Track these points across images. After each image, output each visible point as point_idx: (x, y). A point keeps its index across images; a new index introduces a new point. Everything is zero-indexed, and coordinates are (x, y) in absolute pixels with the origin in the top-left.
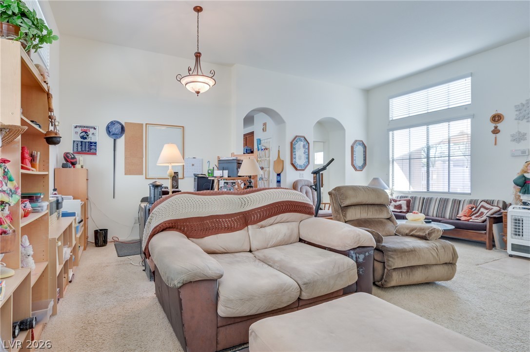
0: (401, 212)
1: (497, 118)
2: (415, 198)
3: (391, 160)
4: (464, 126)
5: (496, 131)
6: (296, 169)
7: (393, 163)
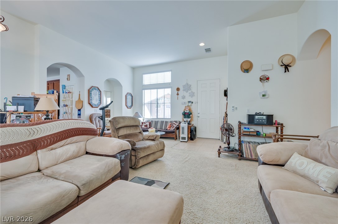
0: (147, 128)
1: (178, 89)
2: (153, 121)
3: (143, 103)
4: (168, 91)
5: (178, 94)
6: (92, 107)
7: (144, 105)
